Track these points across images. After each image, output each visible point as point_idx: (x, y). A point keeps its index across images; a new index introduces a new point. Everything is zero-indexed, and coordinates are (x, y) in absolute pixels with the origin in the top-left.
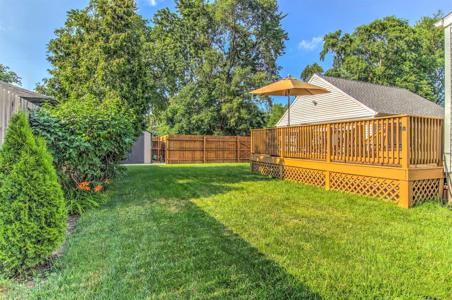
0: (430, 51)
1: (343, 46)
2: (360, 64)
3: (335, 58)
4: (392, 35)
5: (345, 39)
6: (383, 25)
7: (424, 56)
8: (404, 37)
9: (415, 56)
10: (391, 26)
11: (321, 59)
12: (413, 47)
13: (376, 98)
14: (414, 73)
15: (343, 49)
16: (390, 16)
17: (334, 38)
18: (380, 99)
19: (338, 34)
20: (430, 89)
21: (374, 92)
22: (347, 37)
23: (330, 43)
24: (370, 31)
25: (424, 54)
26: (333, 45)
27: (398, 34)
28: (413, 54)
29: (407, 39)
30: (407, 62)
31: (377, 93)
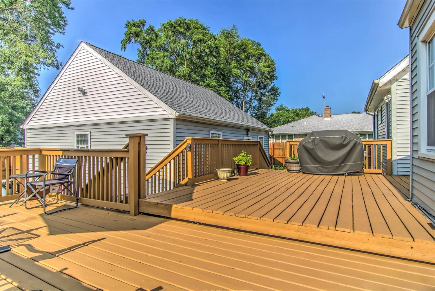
0: (227, 62)
1: (148, 38)
2: (165, 61)
3: (140, 51)
4: (196, 37)
5: (149, 32)
6: (187, 25)
7: (222, 65)
8: (206, 41)
9: (216, 62)
10: (194, 28)
11: (122, 48)
12: (214, 53)
13: (179, 93)
14: (215, 79)
15: (147, 42)
16: (194, 19)
17: (137, 26)
18: (183, 94)
19: (141, 23)
20: (228, 96)
21: (176, 86)
22: (152, 29)
23: (133, 31)
24: (175, 28)
25: (222, 64)
26: (137, 35)
27: (201, 37)
28: (214, 59)
29: (209, 43)
30: (209, 68)
31: (180, 88)
